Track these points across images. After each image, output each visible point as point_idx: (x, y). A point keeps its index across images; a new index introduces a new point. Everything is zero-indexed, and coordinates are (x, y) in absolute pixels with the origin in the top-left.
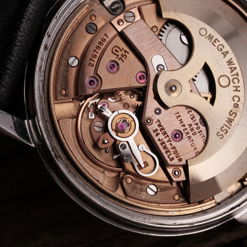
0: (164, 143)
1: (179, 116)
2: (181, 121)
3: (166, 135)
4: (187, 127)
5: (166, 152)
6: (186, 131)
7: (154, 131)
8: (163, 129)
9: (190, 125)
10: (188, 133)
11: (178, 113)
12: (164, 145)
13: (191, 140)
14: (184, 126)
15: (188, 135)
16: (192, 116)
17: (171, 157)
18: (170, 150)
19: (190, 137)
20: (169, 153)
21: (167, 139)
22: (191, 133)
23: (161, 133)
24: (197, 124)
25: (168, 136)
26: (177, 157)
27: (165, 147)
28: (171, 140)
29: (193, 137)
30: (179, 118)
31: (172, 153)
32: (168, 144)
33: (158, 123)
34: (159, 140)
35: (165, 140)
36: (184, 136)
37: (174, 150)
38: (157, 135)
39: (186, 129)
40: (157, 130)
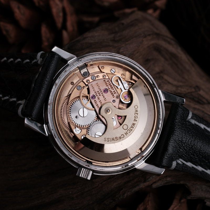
0: (111, 88)
1: (105, 99)
2: (104, 97)
3: (111, 91)
4: (101, 95)
5: (110, 84)
6: (102, 93)
7: (115, 93)
8: (112, 94)
9: (100, 95)
10: (101, 92)
11: (105, 101)
12: (111, 87)
13: (100, 89)
14: (103, 95)
15: (101, 91)
16: (99, 99)
17: (108, 82)
18: (108, 85)
19: (100, 90)
20: (109, 83)
21: (110, 90)
22: (100, 92)
23: (113, 92)
24: (97, 96)
25: (110, 91)
26: (106, 82)
27: (111, 86)
28: (108, 89)
29: (99, 90)
30: (105, 98)
31: (108, 84)
32: (110, 87)
33: (114, 96)
34: (113, 89)
35: (111, 89)
36: (102, 91)
37: (107, 85)
38: (114, 91)
39: (102, 94)
40: (114, 93)
